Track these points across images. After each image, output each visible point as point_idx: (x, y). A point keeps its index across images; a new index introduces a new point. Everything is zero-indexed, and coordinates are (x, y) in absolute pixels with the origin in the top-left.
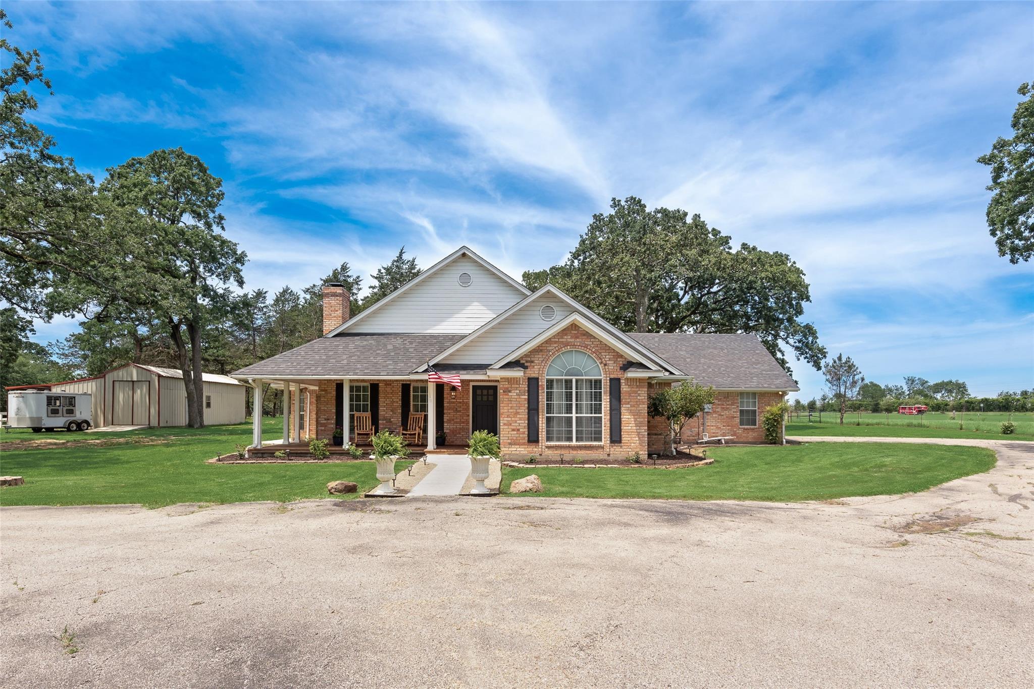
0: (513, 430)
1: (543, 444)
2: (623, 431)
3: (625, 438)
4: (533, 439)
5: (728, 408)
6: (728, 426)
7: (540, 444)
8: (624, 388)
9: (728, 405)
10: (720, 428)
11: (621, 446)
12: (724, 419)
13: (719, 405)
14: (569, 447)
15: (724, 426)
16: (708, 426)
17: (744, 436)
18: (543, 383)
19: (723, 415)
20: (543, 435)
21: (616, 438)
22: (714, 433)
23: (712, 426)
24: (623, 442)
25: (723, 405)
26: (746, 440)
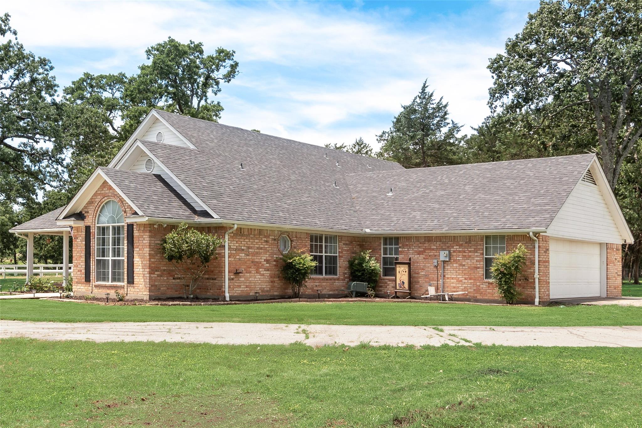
0: (79, 271)
1: (93, 283)
2: (135, 272)
3: (136, 279)
4: (88, 279)
5: (470, 256)
6: (470, 279)
7: (91, 283)
8: (136, 233)
9: (470, 252)
10: (461, 281)
11: (134, 287)
12: (465, 270)
13: (460, 252)
14: (105, 287)
15: (465, 279)
16: (448, 278)
17: (489, 293)
18: (94, 231)
19: (464, 265)
20: (93, 275)
21: (131, 281)
22: (454, 288)
23: (453, 278)
24: (135, 283)
25: (464, 252)
26: (491, 298)
